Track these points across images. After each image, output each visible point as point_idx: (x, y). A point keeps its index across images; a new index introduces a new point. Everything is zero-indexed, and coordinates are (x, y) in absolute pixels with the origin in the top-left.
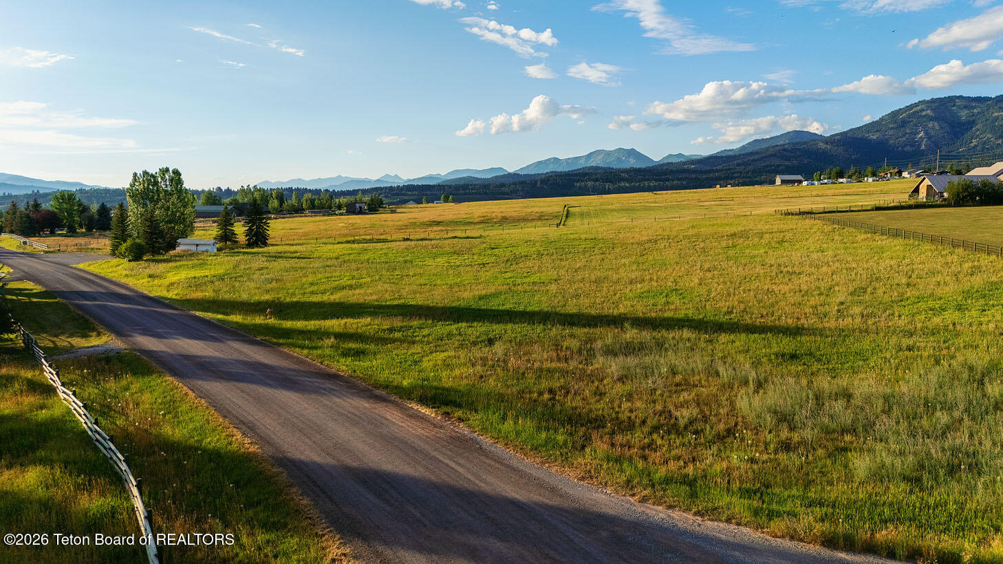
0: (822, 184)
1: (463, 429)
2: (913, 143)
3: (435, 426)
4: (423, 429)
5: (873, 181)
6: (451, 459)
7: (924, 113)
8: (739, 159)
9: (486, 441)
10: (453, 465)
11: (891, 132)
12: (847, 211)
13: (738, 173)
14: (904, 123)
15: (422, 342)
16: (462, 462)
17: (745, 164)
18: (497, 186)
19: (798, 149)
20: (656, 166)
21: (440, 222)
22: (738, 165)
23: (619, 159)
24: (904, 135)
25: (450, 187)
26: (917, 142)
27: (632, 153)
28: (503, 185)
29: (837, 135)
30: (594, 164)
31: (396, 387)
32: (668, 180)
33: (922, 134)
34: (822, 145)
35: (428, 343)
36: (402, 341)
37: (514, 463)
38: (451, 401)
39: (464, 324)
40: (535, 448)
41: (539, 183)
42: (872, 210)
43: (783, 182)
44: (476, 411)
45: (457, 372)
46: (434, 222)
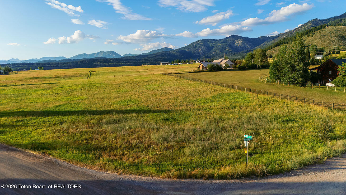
0: (174, 65)
1: (51, 158)
2: (198, 53)
3: (38, 158)
4: (33, 160)
5: (188, 64)
6: (46, 170)
7: (201, 44)
8: (149, 56)
9: (61, 161)
10: (46, 172)
11: (192, 49)
12: (181, 73)
13: (149, 60)
14: (196, 46)
15: (31, 125)
16: (51, 170)
17: (151, 58)
18: (62, 64)
19: (167, 53)
20: (122, 58)
21: (38, 78)
22: (149, 58)
23: (109, 55)
24: (196, 50)
25: (42, 64)
26: (199, 52)
27: (113, 53)
28: (64, 63)
29: (177, 49)
30: (100, 56)
31: (20, 145)
32: (126, 63)
33: (200, 50)
34: (174, 53)
35: (34, 126)
36: (22, 126)
37: (73, 168)
38: (45, 148)
39: (50, 117)
40: (81, 161)
41: (79, 63)
42: (188, 73)
43: (163, 64)
44: (56, 150)
45: (48, 136)
46: (35, 77)
